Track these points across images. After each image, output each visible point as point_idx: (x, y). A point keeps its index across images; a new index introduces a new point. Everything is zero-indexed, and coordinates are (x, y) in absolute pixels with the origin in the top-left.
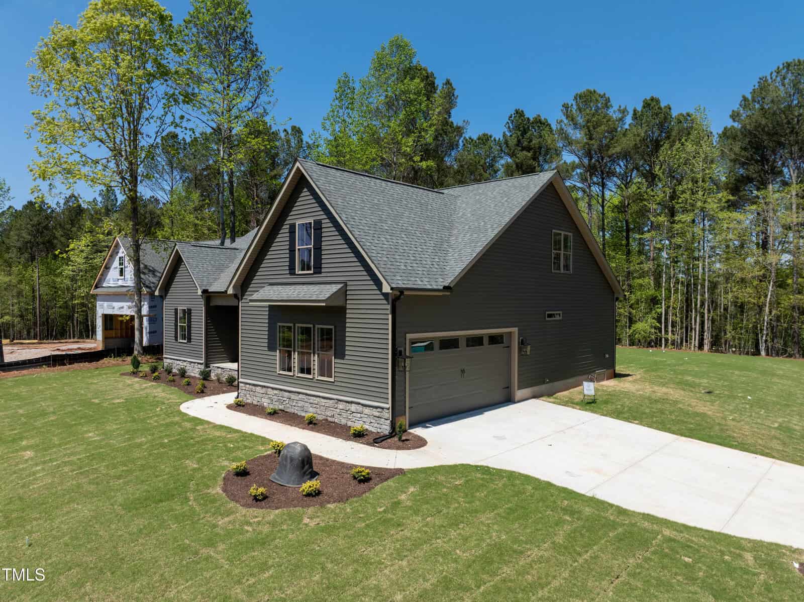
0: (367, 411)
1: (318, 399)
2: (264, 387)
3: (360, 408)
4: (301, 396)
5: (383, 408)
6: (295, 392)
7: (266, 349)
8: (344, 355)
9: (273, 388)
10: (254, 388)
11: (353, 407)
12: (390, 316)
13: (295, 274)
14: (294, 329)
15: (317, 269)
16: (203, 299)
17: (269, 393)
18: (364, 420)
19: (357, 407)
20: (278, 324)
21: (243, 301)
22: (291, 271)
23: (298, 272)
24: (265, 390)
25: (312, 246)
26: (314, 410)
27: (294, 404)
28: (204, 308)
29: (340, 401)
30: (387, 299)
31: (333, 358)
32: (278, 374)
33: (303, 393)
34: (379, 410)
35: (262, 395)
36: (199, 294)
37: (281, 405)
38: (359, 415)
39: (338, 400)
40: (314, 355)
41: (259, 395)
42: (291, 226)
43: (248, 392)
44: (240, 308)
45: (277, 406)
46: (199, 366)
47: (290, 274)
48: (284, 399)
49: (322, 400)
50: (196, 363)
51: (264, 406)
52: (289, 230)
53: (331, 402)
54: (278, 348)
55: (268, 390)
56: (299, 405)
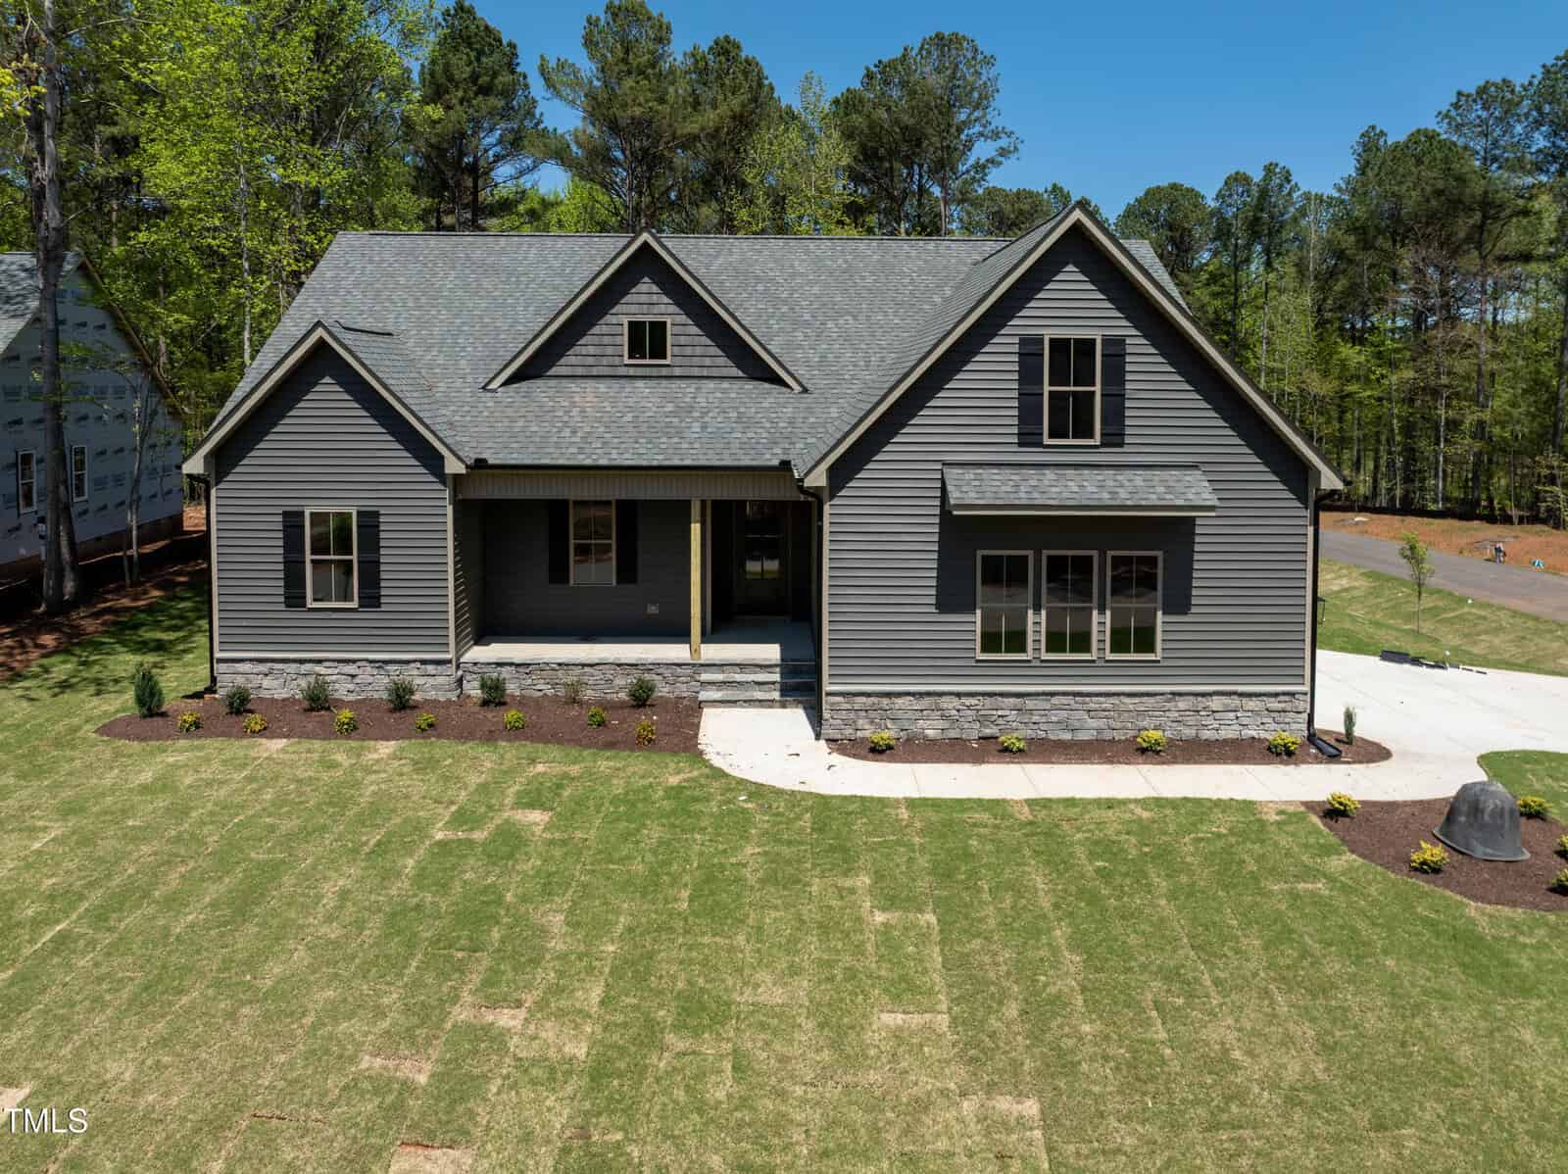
0: (1252, 704)
1: (1115, 700)
2: (929, 694)
3: (1235, 702)
4: (1055, 700)
5: (1292, 694)
6: (1038, 694)
7: (932, 609)
8: (1188, 603)
9: (959, 695)
10: (885, 701)
11: (1216, 703)
12: (1311, 529)
13: (1040, 444)
14: (1037, 561)
15: (1114, 437)
16: (444, 483)
17: (945, 706)
18: (1245, 721)
19: (1226, 700)
20: (980, 553)
21: (835, 501)
22: (1028, 437)
23: (1047, 441)
24: (926, 702)
25: (1098, 389)
26: (1102, 723)
27: (1035, 718)
28: (450, 510)
29: (1180, 694)
30: (1303, 498)
31: (1159, 613)
32: (978, 661)
33: (1064, 694)
34: (1282, 698)
35: (919, 714)
36: (447, 471)
37: (987, 727)
38: (1232, 715)
39: (1174, 694)
40: (1102, 611)
41: (906, 716)
42: (1024, 341)
43: (863, 714)
44: (826, 519)
45: (973, 732)
46: (431, 669)
47: (1020, 444)
48: (1000, 713)
49: (1127, 700)
50: (415, 661)
51: (925, 738)
52: (1016, 349)
53: (1152, 700)
54: (979, 604)
55: (944, 699)
56: (1054, 719)
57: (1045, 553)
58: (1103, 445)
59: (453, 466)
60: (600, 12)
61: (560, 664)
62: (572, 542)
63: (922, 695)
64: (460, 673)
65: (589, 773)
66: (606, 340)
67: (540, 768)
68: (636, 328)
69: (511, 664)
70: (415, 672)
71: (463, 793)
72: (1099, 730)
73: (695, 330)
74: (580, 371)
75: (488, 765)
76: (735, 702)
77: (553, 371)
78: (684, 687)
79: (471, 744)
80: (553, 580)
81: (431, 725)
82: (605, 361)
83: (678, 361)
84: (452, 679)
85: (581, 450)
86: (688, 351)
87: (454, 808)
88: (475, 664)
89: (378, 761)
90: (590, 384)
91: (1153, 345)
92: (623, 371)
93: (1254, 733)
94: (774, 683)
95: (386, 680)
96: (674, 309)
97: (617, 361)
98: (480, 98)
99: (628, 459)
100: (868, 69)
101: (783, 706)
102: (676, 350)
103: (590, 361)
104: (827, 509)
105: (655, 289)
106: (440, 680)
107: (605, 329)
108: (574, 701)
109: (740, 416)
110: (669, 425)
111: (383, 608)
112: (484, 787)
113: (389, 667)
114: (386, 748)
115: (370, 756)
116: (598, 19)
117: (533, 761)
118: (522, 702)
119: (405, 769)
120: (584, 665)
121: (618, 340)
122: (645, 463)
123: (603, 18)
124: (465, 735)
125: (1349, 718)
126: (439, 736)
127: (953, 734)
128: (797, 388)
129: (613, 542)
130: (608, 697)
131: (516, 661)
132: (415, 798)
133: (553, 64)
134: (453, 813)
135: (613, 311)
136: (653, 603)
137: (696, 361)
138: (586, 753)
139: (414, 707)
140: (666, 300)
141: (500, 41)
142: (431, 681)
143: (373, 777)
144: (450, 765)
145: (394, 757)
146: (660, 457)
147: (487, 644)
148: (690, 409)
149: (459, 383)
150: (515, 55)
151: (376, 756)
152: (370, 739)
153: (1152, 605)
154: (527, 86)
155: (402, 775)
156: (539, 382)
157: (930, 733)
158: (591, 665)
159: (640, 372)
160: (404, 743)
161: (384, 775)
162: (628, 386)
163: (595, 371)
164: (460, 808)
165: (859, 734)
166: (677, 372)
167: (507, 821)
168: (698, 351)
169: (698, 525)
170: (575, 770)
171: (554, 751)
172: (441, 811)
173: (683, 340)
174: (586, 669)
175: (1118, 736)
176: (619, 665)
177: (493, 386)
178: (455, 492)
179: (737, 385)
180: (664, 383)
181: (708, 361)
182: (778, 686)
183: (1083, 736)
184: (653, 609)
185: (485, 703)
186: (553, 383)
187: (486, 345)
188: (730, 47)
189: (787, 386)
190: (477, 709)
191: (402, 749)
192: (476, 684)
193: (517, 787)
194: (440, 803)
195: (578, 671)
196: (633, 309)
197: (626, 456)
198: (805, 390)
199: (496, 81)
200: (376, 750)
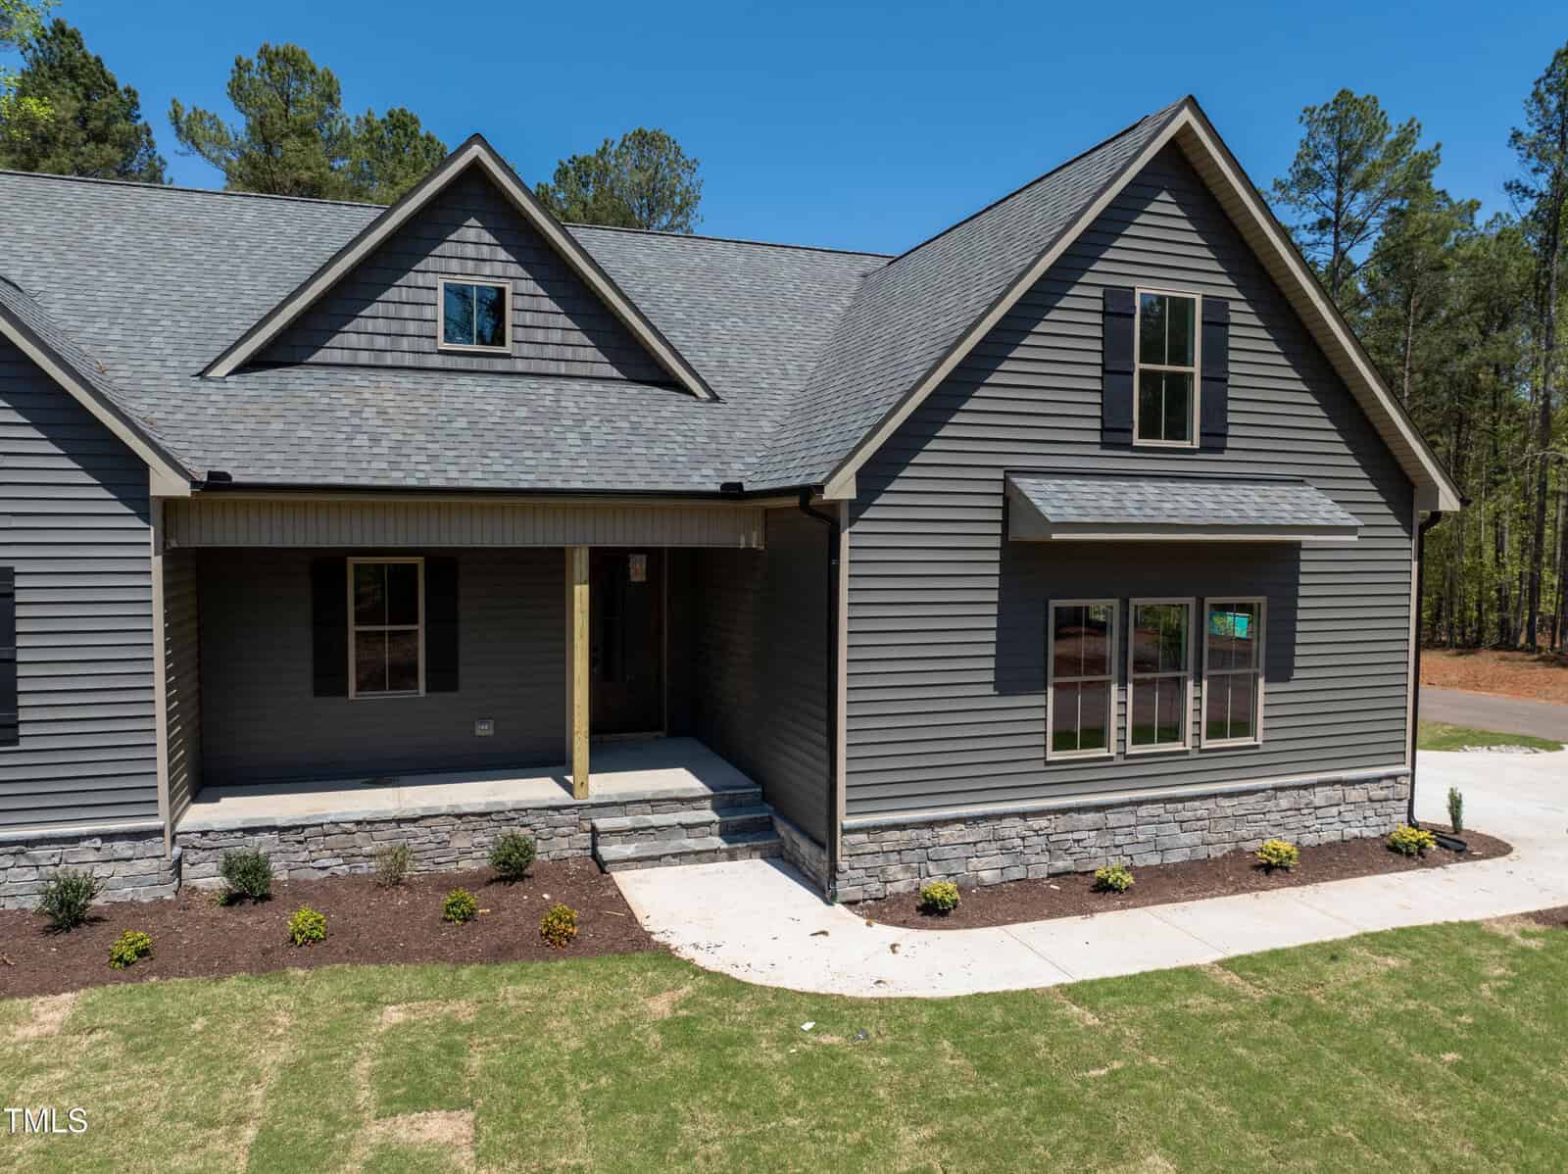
0: (1355, 794)
1: (1210, 804)
2: (986, 818)
3: (1336, 793)
4: (1143, 811)
5: (1394, 777)
6: (1123, 805)
7: (990, 689)
8: (1291, 668)
9: (1023, 815)
10: (926, 834)
11: (1320, 796)
12: (1415, 564)
13: (1129, 446)
14: (1125, 614)
15: (1215, 439)
16: (145, 516)
17: (1006, 833)
18: (1347, 816)
19: (1327, 791)
20: (1053, 603)
21: (858, 527)
22: (1113, 435)
23: (1137, 442)
24: (982, 830)
25: (1196, 369)
26: (1193, 838)
27: (1119, 839)
28: (157, 564)
29: (1282, 789)
30: (1406, 521)
31: (1261, 681)
32: (1048, 763)
33: (1154, 801)
34: (1385, 783)
35: (971, 849)
36: (152, 493)
37: (1059, 858)
38: (1334, 811)
39: (1276, 789)
40: (1198, 683)
41: (955, 854)
42: (1110, 293)
43: (894, 857)
44: (845, 555)
45: (1041, 867)
46: (122, 848)
47: (1104, 445)
48: (1076, 836)
49: (1225, 802)
50: (89, 837)
51: (981, 885)
52: (1098, 305)
53: (1252, 799)
54: (1051, 680)
55: (1007, 822)
56: (1141, 838)
57: (1134, 601)
58: (1203, 449)
59: (166, 483)
60: (251, 55)
61: (358, 823)
62: (352, 628)
63: (975, 820)
64: (177, 850)
65: (492, 1014)
66: (407, 311)
67: (394, 1015)
68: (458, 294)
69: (270, 829)
70: (92, 856)
71: (257, 1092)
72: (1193, 847)
73: (548, 304)
74: (364, 358)
75: (283, 1019)
76: (659, 858)
77: (320, 356)
78: (565, 843)
79: (233, 981)
80: (318, 692)
81: (143, 953)
82: (405, 343)
83: (527, 350)
84: (165, 863)
85: (394, 465)
86: (540, 335)
87: (250, 1133)
88: (204, 833)
89: (41, 1042)
90: (386, 377)
91: (1258, 314)
92: (437, 361)
93: (1356, 832)
94: (709, 824)
95: (33, 875)
96: (515, 270)
97: (426, 345)
98: (92, 145)
99: (474, 479)
100: (561, 163)
101: (732, 856)
102: (521, 334)
103: (381, 342)
104: (845, 539)
105: (488, 237)
106: (142, 866)
107: (405, 294)
108: (398, 882)
109: (635, 427)
110: (529, 435)
111: (23, 745)
112: (294, 1070)
113: (38, 852)
114: (52, 1012)
115: (20, 1033)
116: (250, 63)
117: (373, 1002)
118: (300, 893)
119: (109, 1053)
120: (399, 821)
121: (428, 313)
122: (507, 485)
123: (255, 61)
124: (216, 964)
125: (1455, 805)
126: (164, 973)
127: (1017, 873)
128: (702, 394)
129: (420, 628)
130: (443, 869)
131: (279, 823)
132: (151, 1121)
133: (188, 110)
134: (253, 1149)
135: (420, 266)
136: (483, 720)
137: (550, 351)
138: (466, 973)
139: (97, 919)
140: (502, 254)
141: (114, 85)
142: (123, 869)
143: (38, 1083)
144: (206, 1030)
145: (75, 1027)
146: (531, 477)
147: (217, 800)
148: (557, 417)
149: (154, 367)
150: (136, 105)
151: (32, 1031)
152: (12, 996)
153: (1251, 671)
154: (151, 144)
155: (104, 1067)
156: (295, 372)
157: (987, 876)
158: (414, 820)
159: (461, 363)
160: (94, 994)
161: (60, 1074)
162: (449, 384)
163: (389, 359)
164: (265, 1131)
165: (890, 888)
166: (520, 366)
167: (385, 1150)
168: (556, 336)
169: (586, 588)
170: (464, 1010)
171: (405, 977)
172: (219, 1146)
173: (528, 319)
174: (405, 827)
175: (1216, 853)
176: (459, 816)
177: (221, 370)
178: (165, 534)
179: (614, 389)
180: (505, 381)
181: (569, 353)
182: (716, 828)
183: (1174, 858)
184: (484, 729)
185: (232, 900)
186: (321, 373)
187: (195, 320)
188: (407, 120)
189: (690, 392)
190: (218, 911)
191: (91, 1008)
192: (211, 867)
193: (366, 1064)
194: (212, 1124)
195: (390, 831)
196: (454, 265)
197: (472, 475)
198: (715, 398)
199: (113, 128)
200: (32, 1019)
